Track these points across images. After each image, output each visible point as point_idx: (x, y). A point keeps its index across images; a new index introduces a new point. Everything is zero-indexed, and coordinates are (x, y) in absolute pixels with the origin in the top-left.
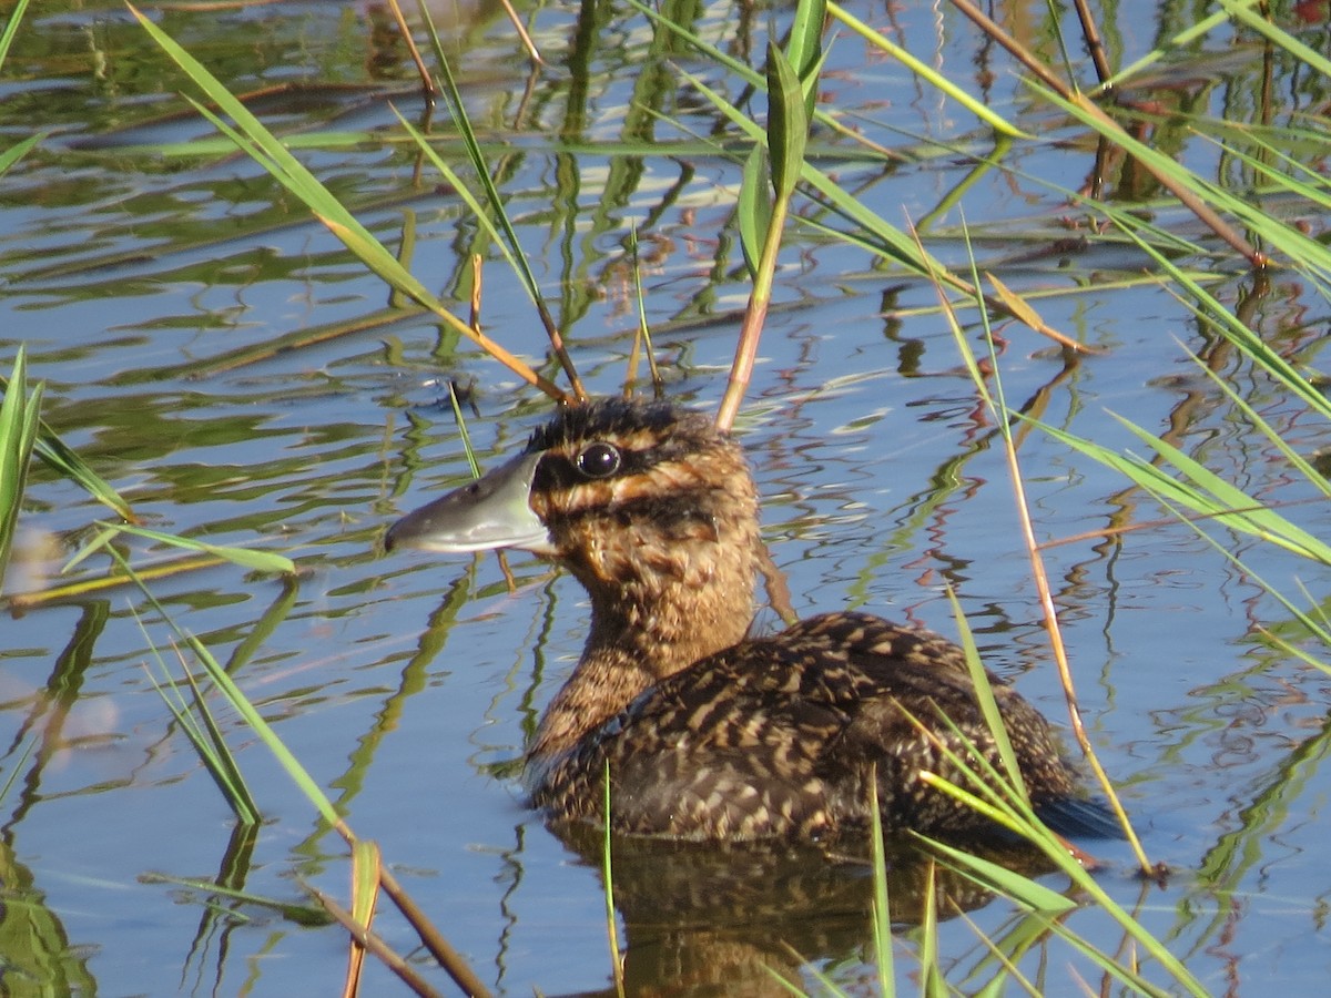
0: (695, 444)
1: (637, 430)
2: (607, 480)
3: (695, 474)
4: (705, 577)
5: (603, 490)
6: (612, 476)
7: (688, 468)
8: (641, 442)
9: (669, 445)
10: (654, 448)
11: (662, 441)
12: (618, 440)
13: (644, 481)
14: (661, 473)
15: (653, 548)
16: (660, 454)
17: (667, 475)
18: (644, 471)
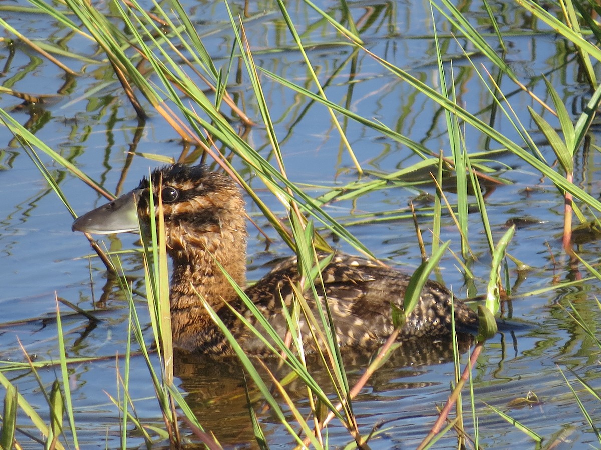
0: (212, 187)
1: (185, 181)
2: (171, 204)
3: (211, 202)
4: (216, 248)
5: (169, 209)
6: (174, 202)
7: (208, 200)
8: (187, 187)
9: (201, 187)
10: (193, 189)
11: (197, 186)
12: (177, 185)
13: (187, 205)
14: (196, 201)
15: (191, 236)
16: (195, 193)
17: (198, 203)
18: (188, 200)
